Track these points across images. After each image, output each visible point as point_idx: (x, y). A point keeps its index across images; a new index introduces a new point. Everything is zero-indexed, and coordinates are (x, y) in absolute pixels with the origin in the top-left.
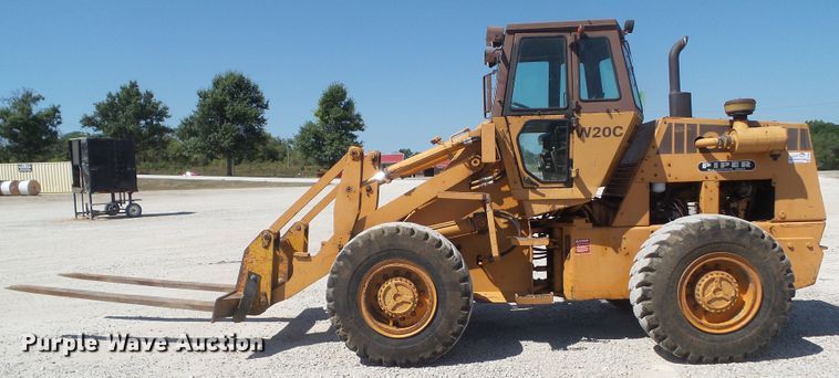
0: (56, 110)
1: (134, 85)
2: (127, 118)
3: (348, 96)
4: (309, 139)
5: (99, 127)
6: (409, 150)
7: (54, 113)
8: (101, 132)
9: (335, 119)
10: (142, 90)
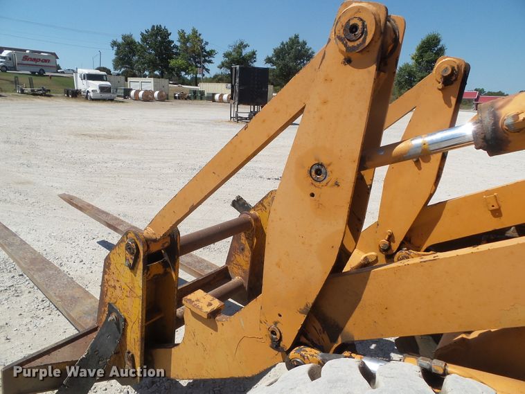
0: (254, 53)
1: (297, 37)
2: (290, 58)
3: (441, 43)
4: (404, 76)
5: (274, 63)
6: (483, 89)
7: (253, 55)
8: (275, 67)
9: (427, 61)
10: (301, 40)
